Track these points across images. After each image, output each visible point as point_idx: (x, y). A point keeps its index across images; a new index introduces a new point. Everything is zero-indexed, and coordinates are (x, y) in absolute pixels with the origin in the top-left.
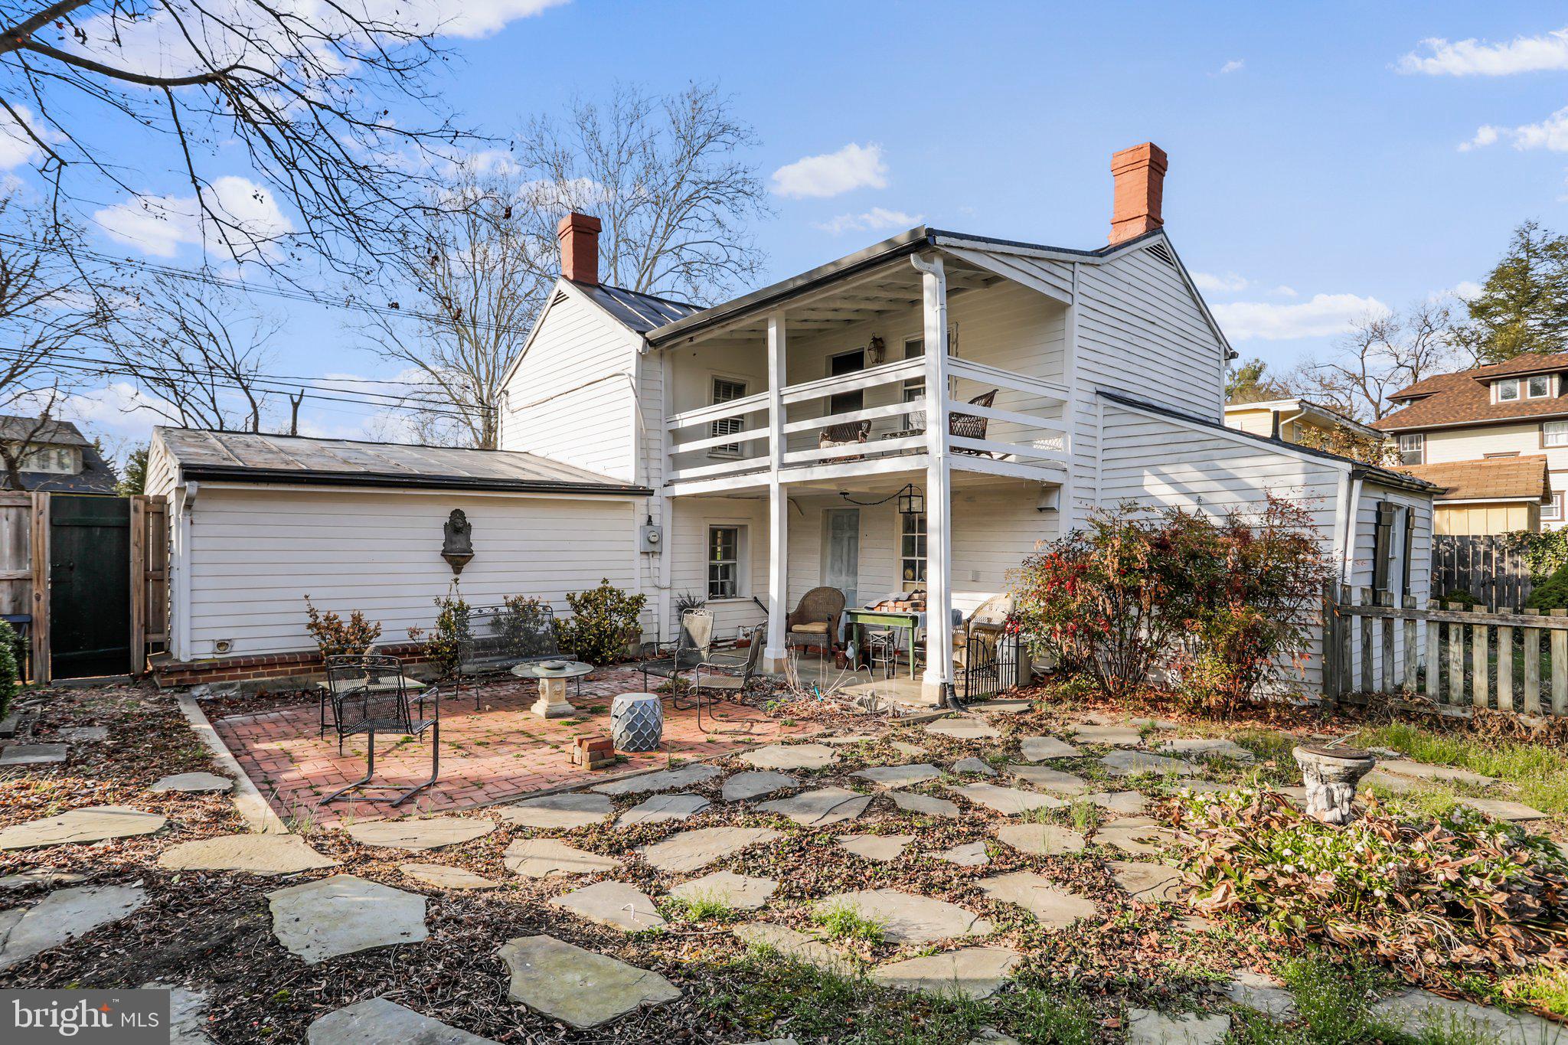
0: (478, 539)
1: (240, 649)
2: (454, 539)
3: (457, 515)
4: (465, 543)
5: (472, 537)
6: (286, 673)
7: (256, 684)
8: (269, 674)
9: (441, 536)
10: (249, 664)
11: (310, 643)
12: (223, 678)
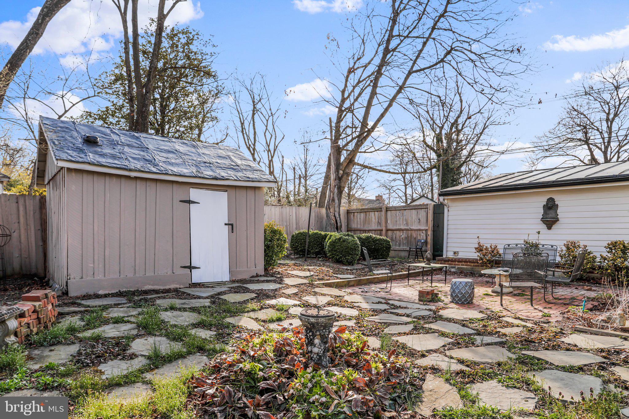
0: (561, 212)
1: (461, 255)
2: (548, 212)
3: (551, 200)
4: (554, 214)
5: (558, 211)
6: (471, 266)
7: (462, 268)
8: (466, 265)
9: (542, 211)
10: (460, 261)
11: (475, 255)
12: (452, 264)
